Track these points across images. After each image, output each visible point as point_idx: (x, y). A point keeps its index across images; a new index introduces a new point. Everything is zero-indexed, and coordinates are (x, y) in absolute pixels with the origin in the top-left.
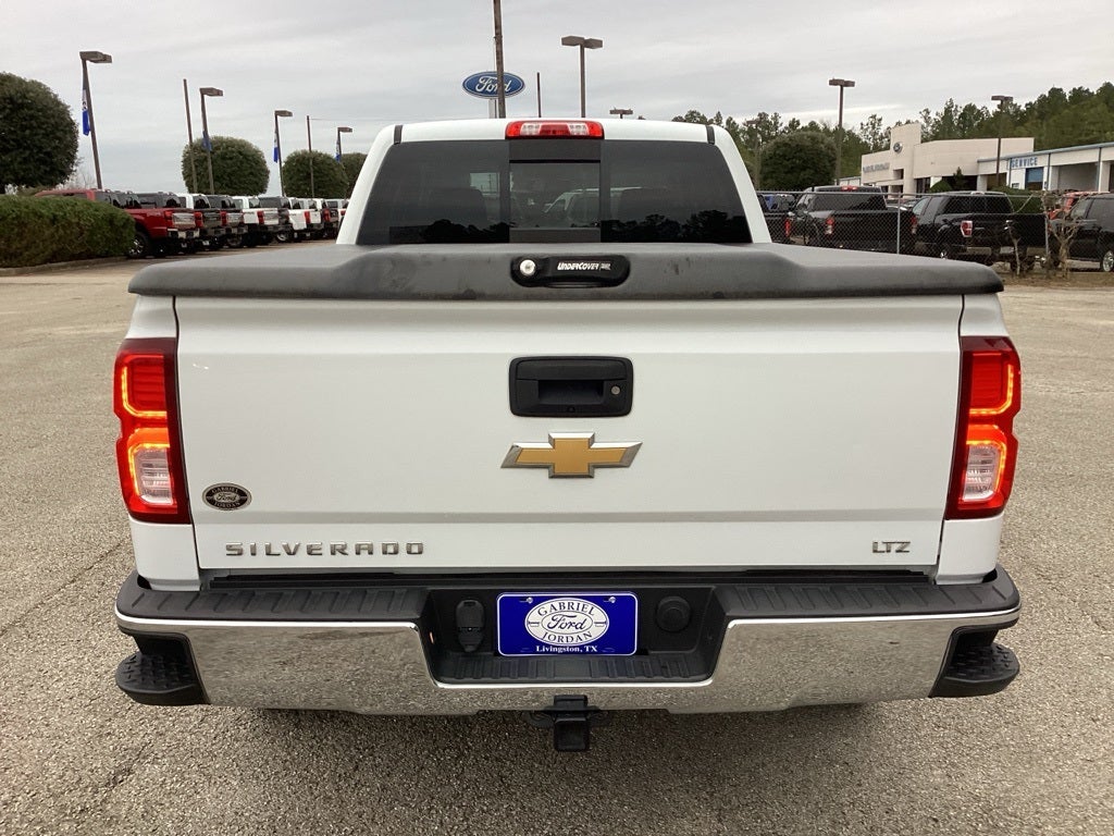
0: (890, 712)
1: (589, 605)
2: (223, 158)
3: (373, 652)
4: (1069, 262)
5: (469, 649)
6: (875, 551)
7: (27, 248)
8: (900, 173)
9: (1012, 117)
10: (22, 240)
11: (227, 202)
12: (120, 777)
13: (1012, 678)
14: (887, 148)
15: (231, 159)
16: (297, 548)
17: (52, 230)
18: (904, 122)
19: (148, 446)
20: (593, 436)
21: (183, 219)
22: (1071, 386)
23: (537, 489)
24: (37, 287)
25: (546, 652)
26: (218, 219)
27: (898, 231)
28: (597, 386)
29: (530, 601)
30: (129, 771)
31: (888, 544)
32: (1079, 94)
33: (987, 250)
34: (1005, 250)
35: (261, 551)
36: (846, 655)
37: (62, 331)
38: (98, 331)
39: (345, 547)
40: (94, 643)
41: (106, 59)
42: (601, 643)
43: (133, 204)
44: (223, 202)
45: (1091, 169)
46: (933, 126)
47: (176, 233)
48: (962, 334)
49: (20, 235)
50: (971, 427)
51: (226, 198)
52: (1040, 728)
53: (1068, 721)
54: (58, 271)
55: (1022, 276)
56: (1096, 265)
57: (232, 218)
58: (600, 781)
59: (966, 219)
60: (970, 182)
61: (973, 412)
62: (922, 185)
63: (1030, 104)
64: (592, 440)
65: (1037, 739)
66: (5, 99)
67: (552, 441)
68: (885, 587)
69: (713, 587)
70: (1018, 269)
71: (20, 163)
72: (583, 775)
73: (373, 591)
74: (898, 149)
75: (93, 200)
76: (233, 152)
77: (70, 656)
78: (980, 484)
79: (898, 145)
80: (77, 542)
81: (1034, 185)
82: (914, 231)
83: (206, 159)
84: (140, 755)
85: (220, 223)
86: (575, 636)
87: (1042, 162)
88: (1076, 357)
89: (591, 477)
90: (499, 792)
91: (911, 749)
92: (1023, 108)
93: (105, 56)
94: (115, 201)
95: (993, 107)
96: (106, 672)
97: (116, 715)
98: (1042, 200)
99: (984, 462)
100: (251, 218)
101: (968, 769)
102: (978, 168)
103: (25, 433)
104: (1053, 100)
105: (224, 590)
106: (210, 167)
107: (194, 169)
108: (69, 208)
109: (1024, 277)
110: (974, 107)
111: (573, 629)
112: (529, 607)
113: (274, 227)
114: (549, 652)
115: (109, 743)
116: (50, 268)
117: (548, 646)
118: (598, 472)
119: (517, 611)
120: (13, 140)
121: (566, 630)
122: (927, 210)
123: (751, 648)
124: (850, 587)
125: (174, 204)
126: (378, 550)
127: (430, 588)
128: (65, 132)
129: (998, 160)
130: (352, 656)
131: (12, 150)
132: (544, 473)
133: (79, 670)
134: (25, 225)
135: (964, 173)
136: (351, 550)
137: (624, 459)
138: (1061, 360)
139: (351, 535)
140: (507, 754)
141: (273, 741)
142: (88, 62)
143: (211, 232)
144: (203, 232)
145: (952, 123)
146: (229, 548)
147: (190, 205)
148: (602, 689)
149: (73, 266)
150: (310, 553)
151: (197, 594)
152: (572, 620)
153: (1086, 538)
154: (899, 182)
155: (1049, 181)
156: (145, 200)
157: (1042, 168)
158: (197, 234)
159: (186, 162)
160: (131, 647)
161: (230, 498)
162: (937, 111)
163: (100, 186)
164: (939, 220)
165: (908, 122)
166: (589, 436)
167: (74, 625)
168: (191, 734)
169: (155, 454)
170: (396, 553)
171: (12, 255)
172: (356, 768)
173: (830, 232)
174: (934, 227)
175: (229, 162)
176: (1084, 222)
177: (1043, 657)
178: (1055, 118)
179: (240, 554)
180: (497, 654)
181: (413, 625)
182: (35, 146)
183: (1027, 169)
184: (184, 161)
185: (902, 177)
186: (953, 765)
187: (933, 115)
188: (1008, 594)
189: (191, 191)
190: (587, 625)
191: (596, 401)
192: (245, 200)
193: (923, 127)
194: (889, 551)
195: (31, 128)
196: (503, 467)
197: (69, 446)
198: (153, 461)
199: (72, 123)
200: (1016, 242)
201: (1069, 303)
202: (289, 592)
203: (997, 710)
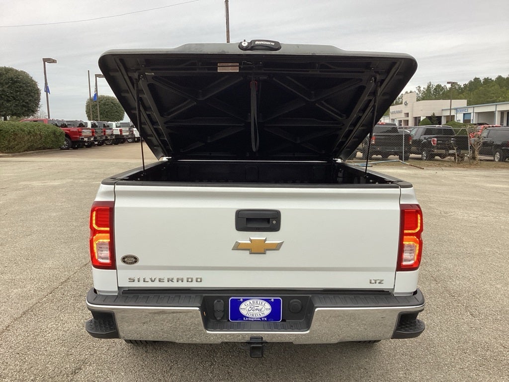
0: (384, 349)
1: (264, 302)
2: (104, 105)
3: (179, 319)
4: (479, 157)
5: (218, 318)
6: (371, 283)
7: (17, 145)
8: (407, 115)
9: (457, 90)
10: (15, 141)
11: (106, 125)
12: (77, 371)
13: (421, 332)
14: (401, 103)
15: (107, 105)
16: (155, 279)
17: (29, 137)
18: (409, 92)
19: (101, 240)
20: (266, 239)
21: (86, 133)
22: (474, 214)
23: (245, 258)
24: (22, 163)
25: (247, 320)
26: (102, 132)
27: (404, 143)
28: (268, 220)
29: (242, 300)
30: (80, 369)
31: (376, 281)
32: (487, 81)
33: (443, 151)
34: (451, 152)
35: (142, 280)
36: (364, 322)
37: (36, 184)
38: (51, 184)
39: (173, 279)
40: (62, 318)
41: (54, 61)
42: (269, 317)
43: (64, 126)
44: (104, 125)
45: (492, 114)
46: (422, 94)
47: (83, 139)
48: (401, 203)
49: (14, 139)
50: (405, 237)
51: (105, 123)
52: (444, 356)
53: (455, 353)
54: (30, 155)
55: (458, 163)
56: (492, 158)
57: (108, 132)
58: (267, 375)
59: (434, 137)
60: (438, 120)
61: (406, 231)
62: (417, 120)
63: (465, 84)
64: (265, 240)
65: (442, 360)
66: (9, 78)
67: (251, 240)
68: (375, 297)
69: (310, 296)
70: (457, 160)
71: (14, 107)
72: (261, 372)
73: (183, 296)
74: (406, 104)
75: (47, 124)
76: (108, 102)
77: (52, 323)
78: (409, 258)
79: (406, 102)
80: (51, 277)
81: (467, 121)
82: (411, 143)
83: (96, 105)
84: (84, 362)
85: (103, 134)
86: (258, 314)
87: (470, 111)
88: (478, 201)
89: (265, 254)
90: (228, 378)
91: (391, 363)
92: (462, 86)
93: (54, 60)
94: (56, 124)
95: (449, 86)
96: (68, 330)
97: (73, 347)
98: (467, 130)
99: (411, 250)
100: (117, 132)
101: (413, 371)
102: (442, 112)
103: (24, 229)
104: (475, 84)
105: (127, 295)
106: (98, 109)
107: (91, 109)
108: (36, 127)
109: (459, 163)
110: (440, 86)
111: (257, 311)
112: (241, 303)
113: (127, 136)
114: (248, 320)
115: (72, 358)
116: (26, 153)
117: (248, 318)
118: (267, 252)
119: (236, 304)
120: (12, 96)
121: (255, 312)
122: (417, 132)
123: (327, 320)
124: (361, 296)
125: (82, 125)
126: (185, 280)
127: (204, 295)
128: (35, 94)
129: (451, 109)
130: (170, 321)
131: (10, 101)
132: (248, 252)
133: (57, 329)
134: (17, 135)
135: (436, 115)
136: (175, 280)
137: (277, 247)
138: (471, 202)
139: (175, 274)
140: (231, 363)
141: (137, 357)
142: (46, 63)
143: (98, 138)
144: (95, 138)
145: (431, 92)
146: (129, 279)
147: (89, 126)
148: (268, 334)
149: (37, 153)
150: (160, 281)
151: (117, 296)
152: (257, 308)
153: (471, 280)
154: (406, 119)
155: (474, 119)
156: (69, 123)
157: (470, 113)
158: (92, 139)
159: (88, 106)
160: (90, 317)
161: (130, 260)
162: (424, 87)
163: (49, 117)
164: (422, 138)
165: (411, 92)
166: (264, 238)
167: (53, 311)
168: (104, 354)
169: (103, 243)
170: (192, 281)
171: (10, 148)
172: (171, 369)
173: (374, 143)
174: (420, 141)
175: (107, 106)
176: (486, 140)
177: (448, 328)
178: (476, 91)
179: (134, 281)
180: (229, 320)
181: (198, 309)
182: (21, 99)
183: (464, 114)
184: (87, 106)
185: (408, 117)
186: (408, 370)
187: (422, 89)
188: (420, 299)
189: (90, 119)
190: (263, 310)
191: (267, 226)
192: (114, 124)
193: (417, 94)
194: (376, 283)
195: (20, 91)
196: (232, 250)
197: (44, 236)
198: (102, 246)
199: (38, 89)
200: (455, 148)
201: (478, 176)
202: (151, 296)
203: (427, 349)
